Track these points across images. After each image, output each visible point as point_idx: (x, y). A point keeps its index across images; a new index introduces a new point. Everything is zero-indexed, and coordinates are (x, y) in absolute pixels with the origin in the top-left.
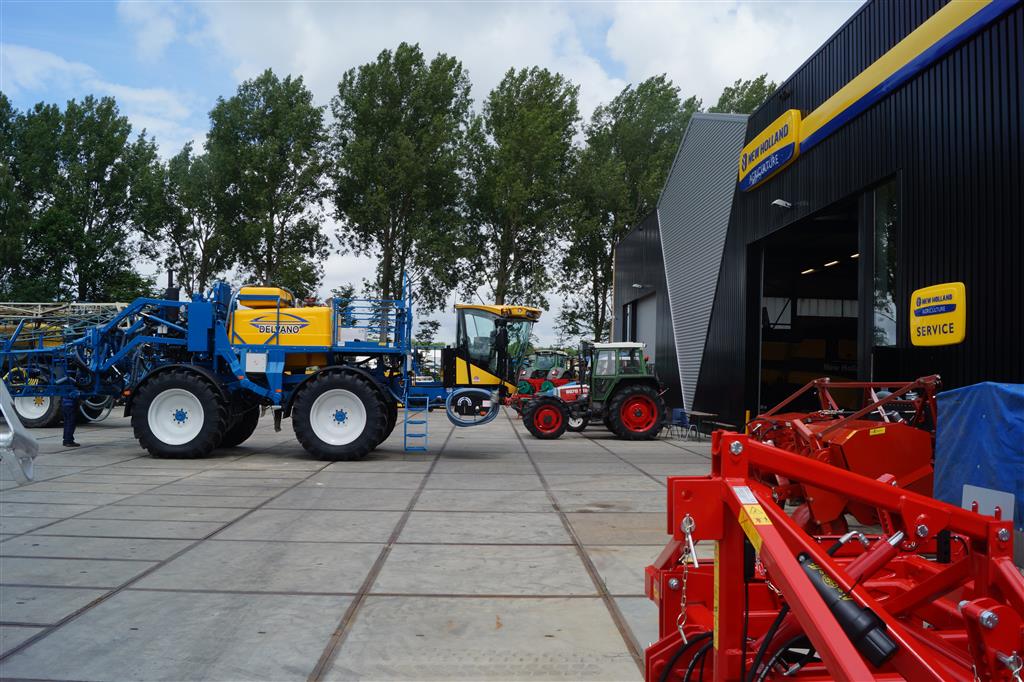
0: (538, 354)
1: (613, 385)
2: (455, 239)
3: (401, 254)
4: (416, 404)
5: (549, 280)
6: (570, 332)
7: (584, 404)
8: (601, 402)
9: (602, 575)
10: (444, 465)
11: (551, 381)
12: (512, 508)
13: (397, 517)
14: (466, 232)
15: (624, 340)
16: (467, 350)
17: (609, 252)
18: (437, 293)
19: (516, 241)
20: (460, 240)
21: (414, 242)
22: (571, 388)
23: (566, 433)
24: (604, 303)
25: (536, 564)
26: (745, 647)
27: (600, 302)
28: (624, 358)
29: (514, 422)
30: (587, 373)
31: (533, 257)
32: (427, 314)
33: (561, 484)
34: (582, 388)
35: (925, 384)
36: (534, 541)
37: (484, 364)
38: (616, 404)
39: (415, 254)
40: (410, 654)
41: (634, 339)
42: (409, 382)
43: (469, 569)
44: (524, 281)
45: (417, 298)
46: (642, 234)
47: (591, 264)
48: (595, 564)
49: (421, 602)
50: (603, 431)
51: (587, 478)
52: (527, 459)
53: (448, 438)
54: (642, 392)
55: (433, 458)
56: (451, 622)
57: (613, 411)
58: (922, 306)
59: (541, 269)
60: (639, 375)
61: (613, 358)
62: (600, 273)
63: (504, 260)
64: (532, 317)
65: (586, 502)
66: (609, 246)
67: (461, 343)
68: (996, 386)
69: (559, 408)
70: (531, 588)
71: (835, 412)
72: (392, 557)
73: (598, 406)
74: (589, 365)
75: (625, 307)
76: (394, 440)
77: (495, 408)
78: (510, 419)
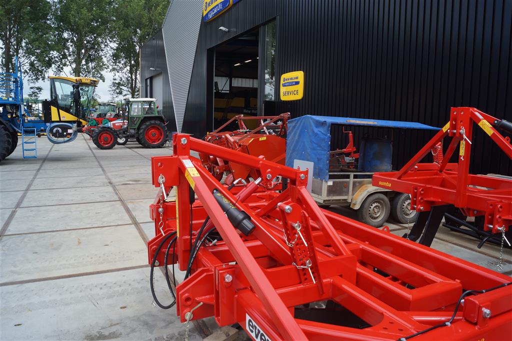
0: (100, 105)
1: (140, 120)
2: (48, 40)
3: (16, 47)
4: (29, 132)
5: (105, 65)
6: (117, 93)
7: (126, 130)
8: (135, 129)
9: (134, 213)
10: (47, 165)
11: (107, 119)
12: (87, 185)
13: (20, 194)
14: (55, 37)
15: (146, 97)
16: (57, 102)
17: (138, 51)
18: (40, 71)
19: (85, 42)
20: (51, 41)
21: (24, 41)
22: (118, 122)
23: (116, 146)
24: (136, 78)
25: (99, 212)
26: (191, 235)
27: (134, 77)
28: (145, 107)
29: (88, 141)
30: (126, 114)
31: (96, 52)
32: (34, 82)
33: (113, 172)
34: (124, 122)
35: (284, 117)
36: (98, 200)
37: (67, 110)
38: (142, 130)
39: (25, 49)
40: (30, 263)
41: (151, 97)
42: (24, 120)
43: (62, 217)
44: (90, 65)
45: (28, 73)
46: (154, 42)
47: (128, 57)
48: (130, 209)
49: (35, 236)
50: (136, 144)
51: (128, 168)
52: (95, 160)
53: (50, 151)
54: (155, 124)
55: (41, 161)
56: (53, 244)
57: (141, 133)
58: (286, 82)
59: (100, 58)
60: (154, 115)
61: (140, 107)
62: (133, 62)
63: (79, 54)
64: (94, 84)
65: (127, 179)
66: (137, 48)
67: (54, 98)
68: (311, 117)
69: (112, 133)
70: (96, 223)
71: (245, 131)
72: (17, 215)
73: (132, 131)
74: (127, 110)
75: (146, 80)
76: (17, 153)
77: (75, 133)
78: (85, 140)
